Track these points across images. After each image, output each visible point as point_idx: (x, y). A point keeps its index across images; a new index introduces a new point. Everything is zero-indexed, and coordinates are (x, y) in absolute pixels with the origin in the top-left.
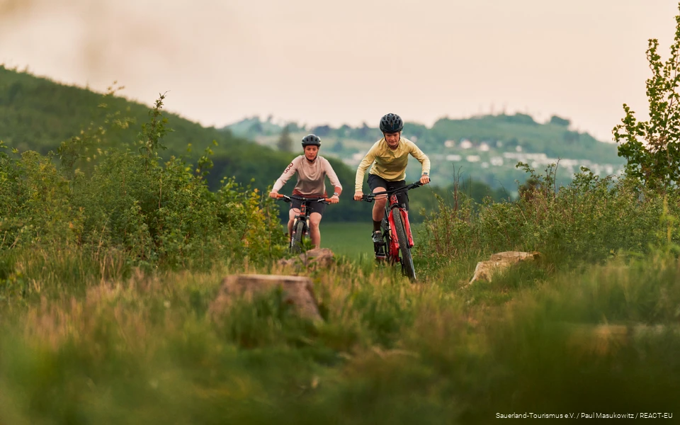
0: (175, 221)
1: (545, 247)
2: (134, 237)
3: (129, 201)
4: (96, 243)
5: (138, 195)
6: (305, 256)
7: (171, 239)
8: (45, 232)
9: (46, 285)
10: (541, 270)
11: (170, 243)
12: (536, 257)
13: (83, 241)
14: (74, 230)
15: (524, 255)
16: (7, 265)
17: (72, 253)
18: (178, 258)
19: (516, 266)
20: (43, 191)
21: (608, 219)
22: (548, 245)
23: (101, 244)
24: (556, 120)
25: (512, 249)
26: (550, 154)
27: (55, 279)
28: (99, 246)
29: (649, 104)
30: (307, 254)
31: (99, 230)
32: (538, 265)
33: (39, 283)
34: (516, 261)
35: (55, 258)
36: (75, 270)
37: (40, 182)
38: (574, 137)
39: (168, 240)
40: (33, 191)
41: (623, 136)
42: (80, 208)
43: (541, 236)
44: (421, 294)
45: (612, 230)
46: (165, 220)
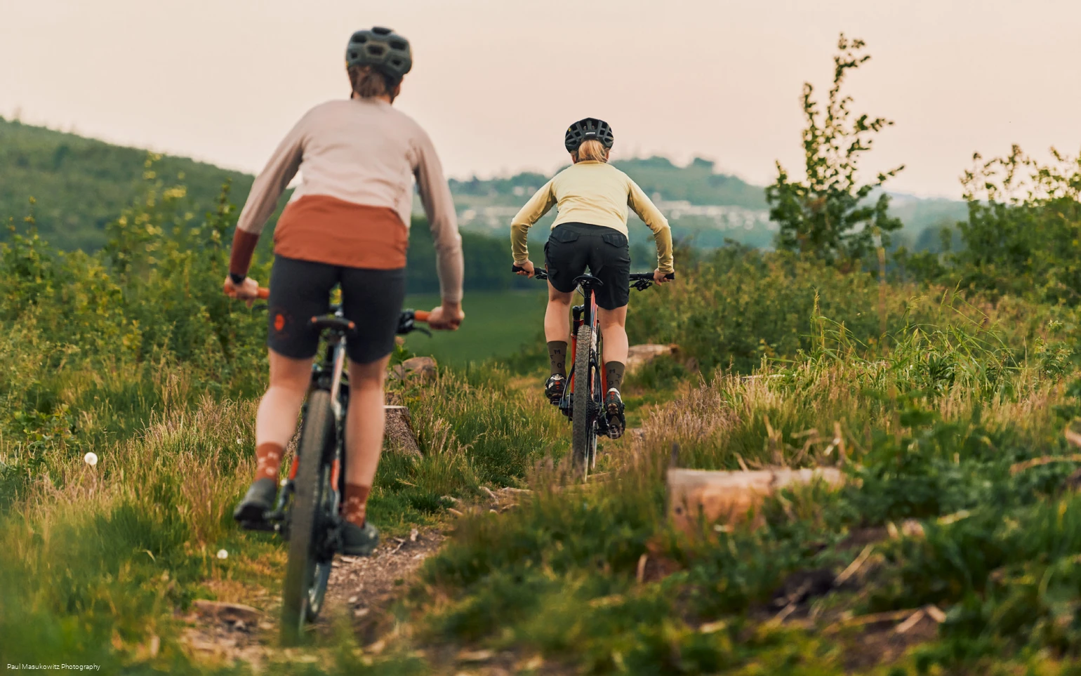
0: (250, 327)
1: (684, 339)
2: (202, 353)
3: (194, 306)
4: (157, 361)
5: (205, 299)
6: (402, 368)
7: (244, 353)
8: (96, 351)
9: (100, 418)
10: (680, 366)
11: (244, 358)
12: (674, 351)
13: (141, 358)
14: (129, 348)
15: (660, 349)
16: (54, 393)
17: (128, 376)
18: (253, 374)
19: (651, 363)
20: (93, 301)
21: (757, 303)
22: (687, 337)
23: (163, 361)
24: (699, 162)
25: (645, 343)
26: (694, 201)
27: (109, 408)
28: (160, 366)
29: (805, 160)
30: (403, 365)
31: (160, 345)
32: (677, 359)
33: (90, 415)
34: (651, 356)
35: (110, 382)
36: (133, 396)
37: (89, 290)
38: (720, 180)
39: (241, 354)
40: (82, 300)
41: (776, 198)
42: (134, 322)
43: (679, 326)
44: (538, 410)
45: (762, 315)
46: (238, 327)
